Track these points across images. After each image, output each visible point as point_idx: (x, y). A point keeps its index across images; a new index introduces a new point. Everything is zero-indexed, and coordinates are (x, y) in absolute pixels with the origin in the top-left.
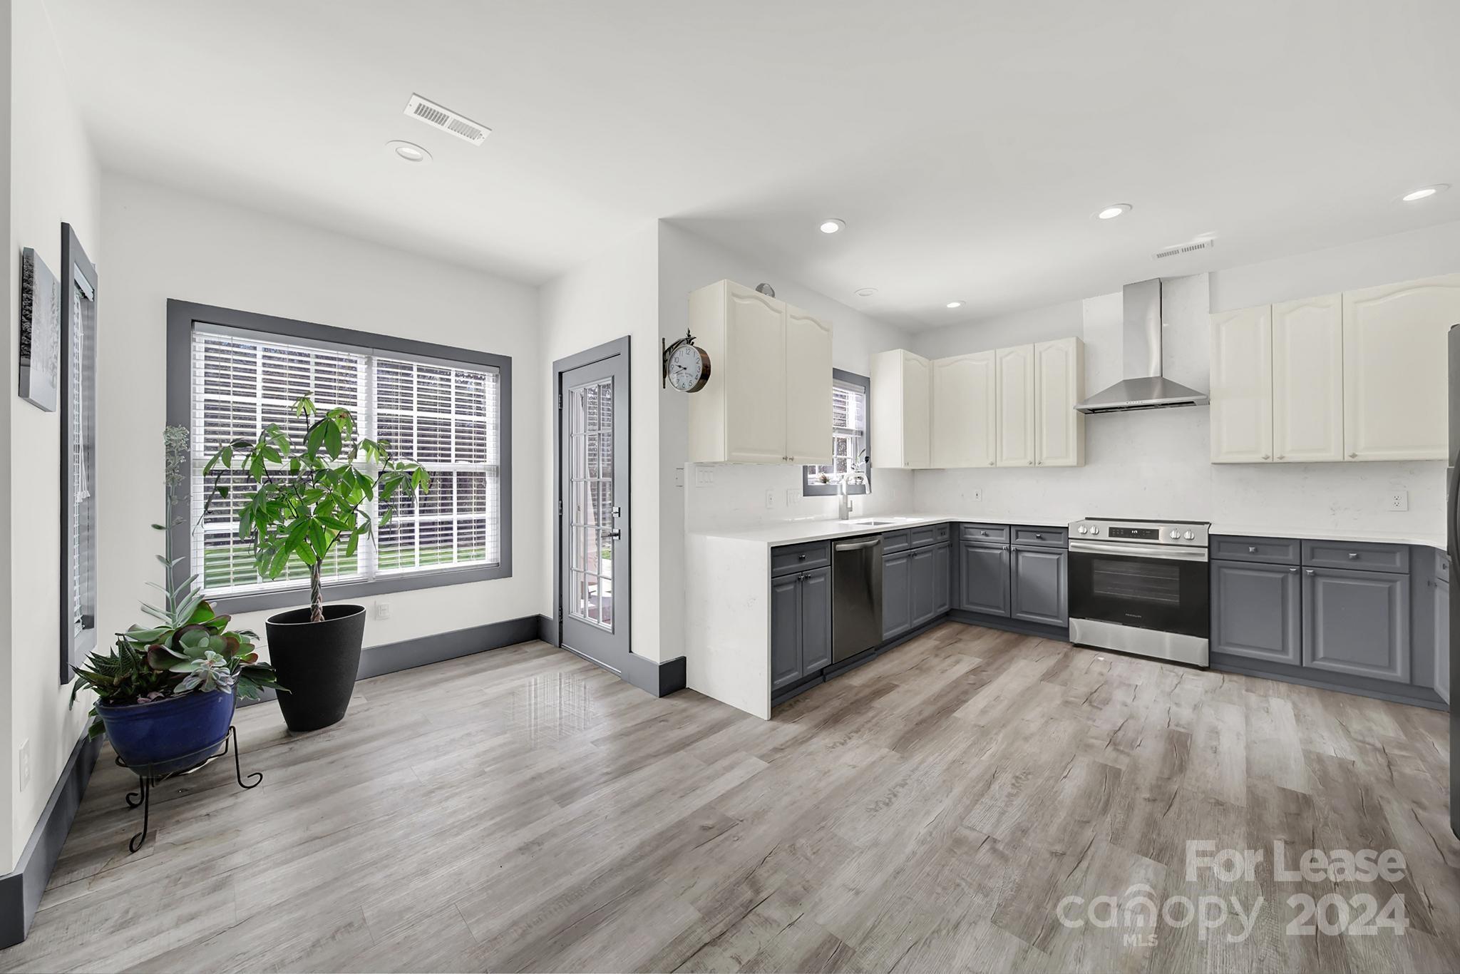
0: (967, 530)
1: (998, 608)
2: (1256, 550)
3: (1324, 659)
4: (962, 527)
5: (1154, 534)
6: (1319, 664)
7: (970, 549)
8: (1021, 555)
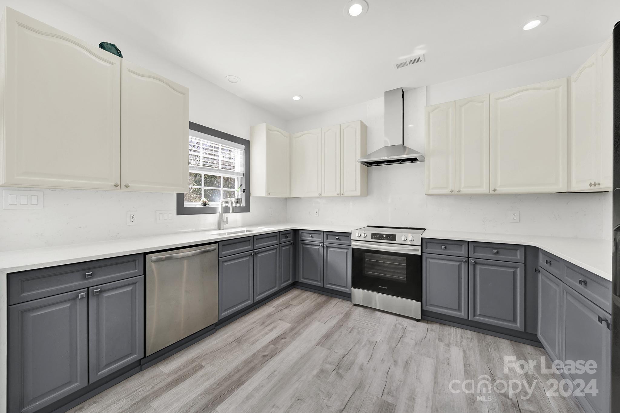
0: (303, 234)
1: (317, 281)
2: (445, 248)
3: (480, 315)
4: (300, 232)
5: (393, 238)
6: (478, 319)
7: (304, 246)
8: (329, 250)
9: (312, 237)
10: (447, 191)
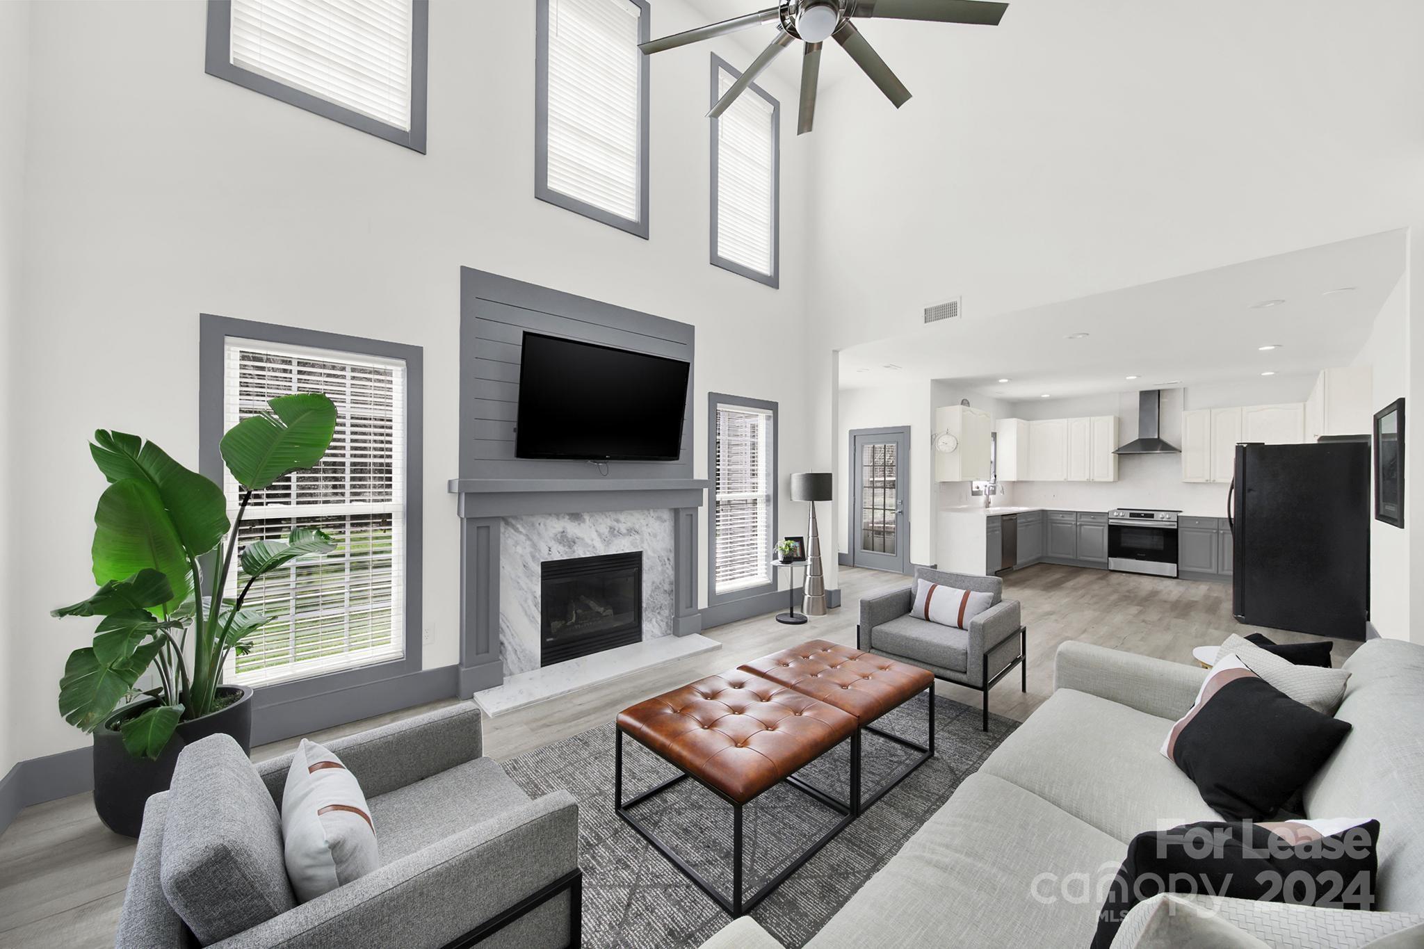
0: (1052, 514)
1: (1069, 554)
2: (1200, 522)
4: (1049, 512)
5: (1152, 516)
7: (1054, 525)
8: (1082, 528)
9: (1063, 517)
10: (1203, 481)
